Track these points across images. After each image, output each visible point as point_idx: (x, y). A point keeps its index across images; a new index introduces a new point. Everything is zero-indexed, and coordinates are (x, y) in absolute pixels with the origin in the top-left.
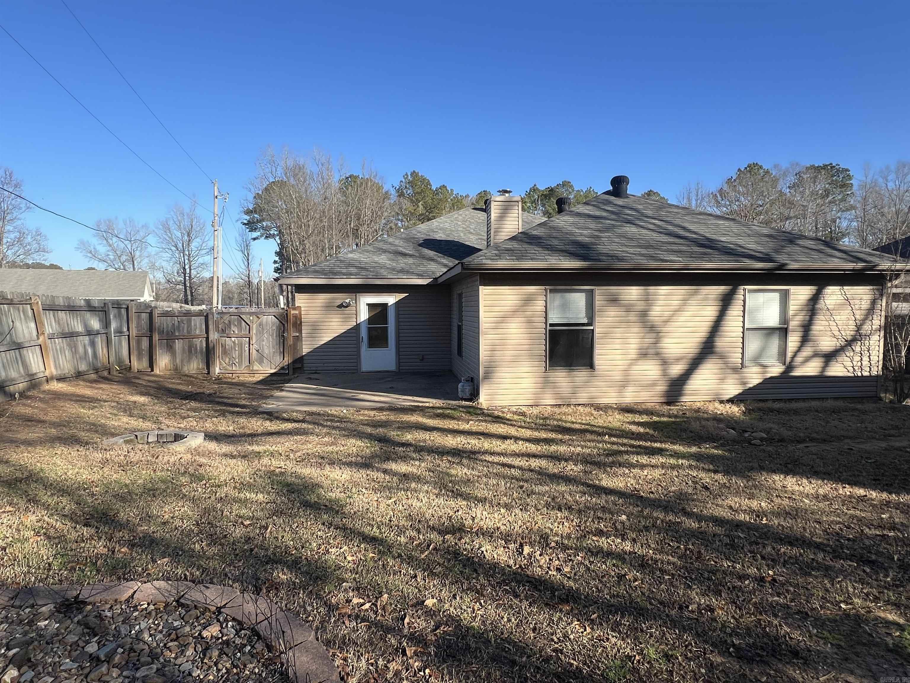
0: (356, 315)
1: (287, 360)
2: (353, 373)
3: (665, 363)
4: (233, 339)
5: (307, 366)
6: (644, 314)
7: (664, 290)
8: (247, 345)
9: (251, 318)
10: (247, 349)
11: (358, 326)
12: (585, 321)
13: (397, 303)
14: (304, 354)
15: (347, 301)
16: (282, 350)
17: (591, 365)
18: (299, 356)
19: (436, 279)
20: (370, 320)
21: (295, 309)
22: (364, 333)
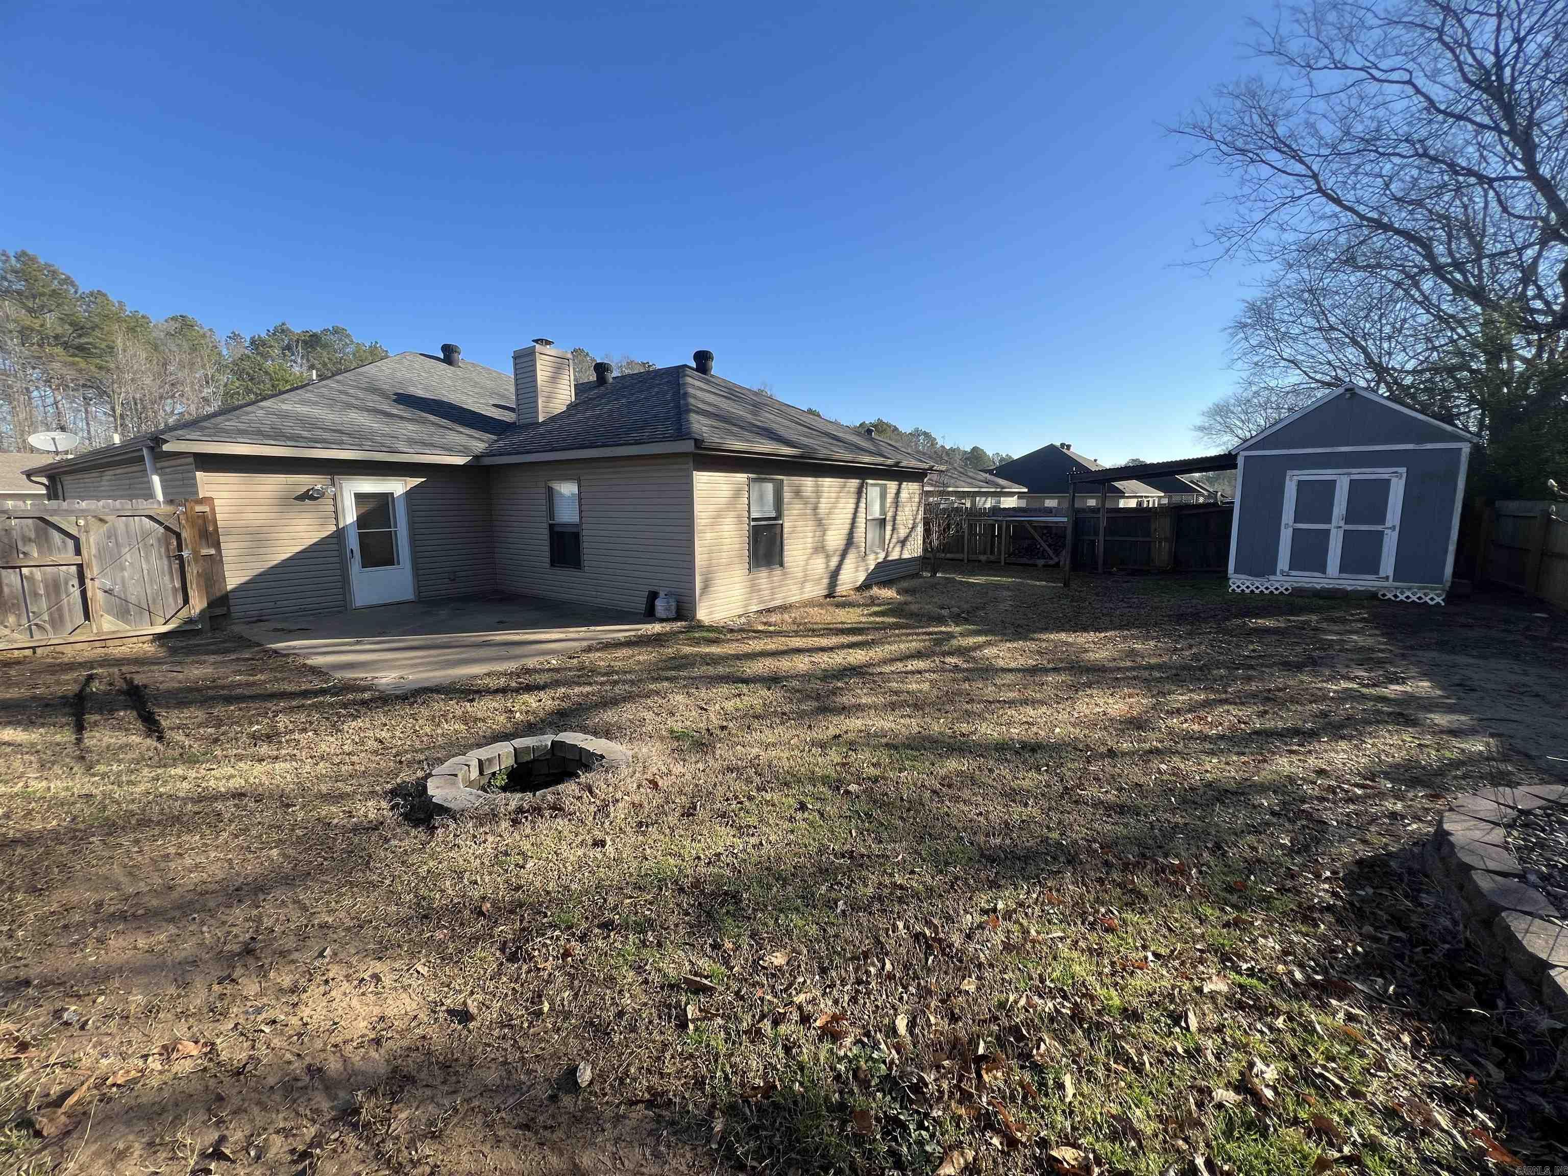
0: (336, 512)
1: (198, 604)
2: (340, 612)
3: (828, 557)
4: (25, 571)
5: (237, 610)
6: (815, 508)
7: (828, 483)
8: (75, 582)
9: (82, 522)
10: (76, 592)
11: (339, 535)
12: (773, 515)
13: (409, 494)
14: (229, 588)
15: (319, 487)
16: (177, 584)
17: (781, 564)
18: (218, 594)
19: (476, 457)
20: (362, 521)
21: (201, 501)
22: (353, 543)
